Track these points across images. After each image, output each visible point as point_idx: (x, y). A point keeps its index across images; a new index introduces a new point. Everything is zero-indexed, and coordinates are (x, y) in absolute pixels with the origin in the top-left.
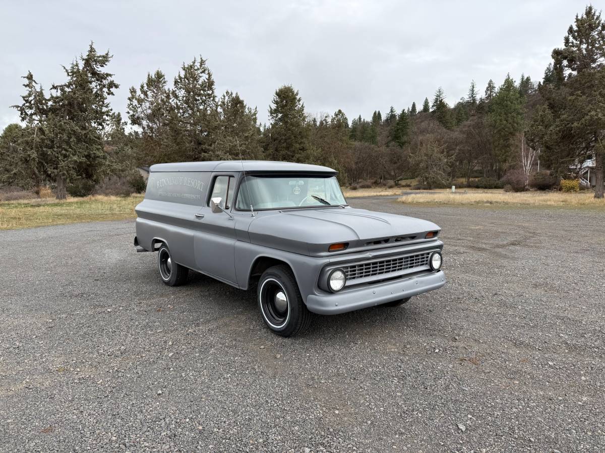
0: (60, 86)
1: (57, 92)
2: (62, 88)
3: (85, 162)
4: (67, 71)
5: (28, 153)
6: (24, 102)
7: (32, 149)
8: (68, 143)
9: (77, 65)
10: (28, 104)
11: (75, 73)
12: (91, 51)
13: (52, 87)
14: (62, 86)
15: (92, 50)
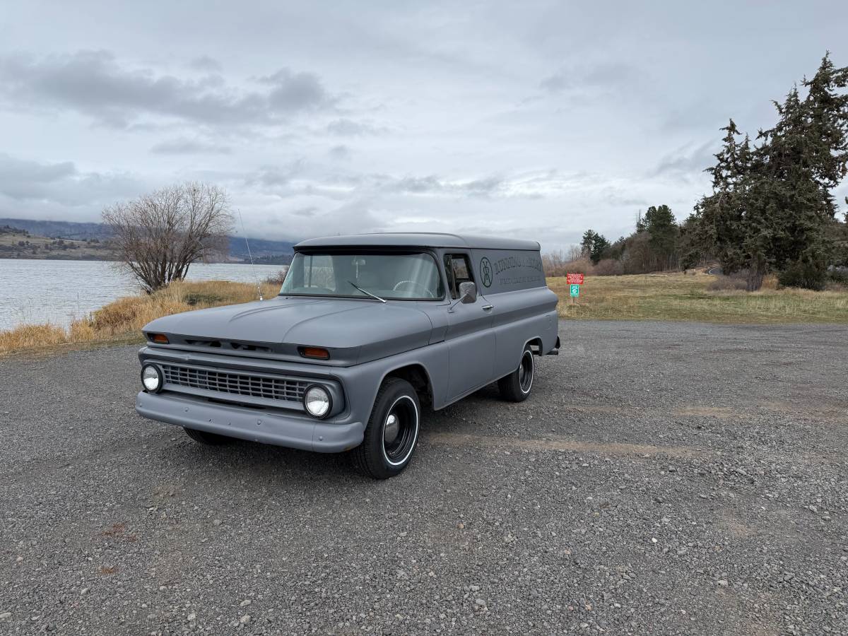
0: (771, 131)
1: (766, 140)
2: (773, 133)
3: (787, 239)
4: (779, 107)
5: (706, 229)
6: (719, 162)
7: (711, 223)
8: (763, 212)
9: (795, 95)
10: (723, 164)
11: (792, 107)
12: (823, 68)
13: (758, 134)
14: (773, 130)
15: (826, 65)
